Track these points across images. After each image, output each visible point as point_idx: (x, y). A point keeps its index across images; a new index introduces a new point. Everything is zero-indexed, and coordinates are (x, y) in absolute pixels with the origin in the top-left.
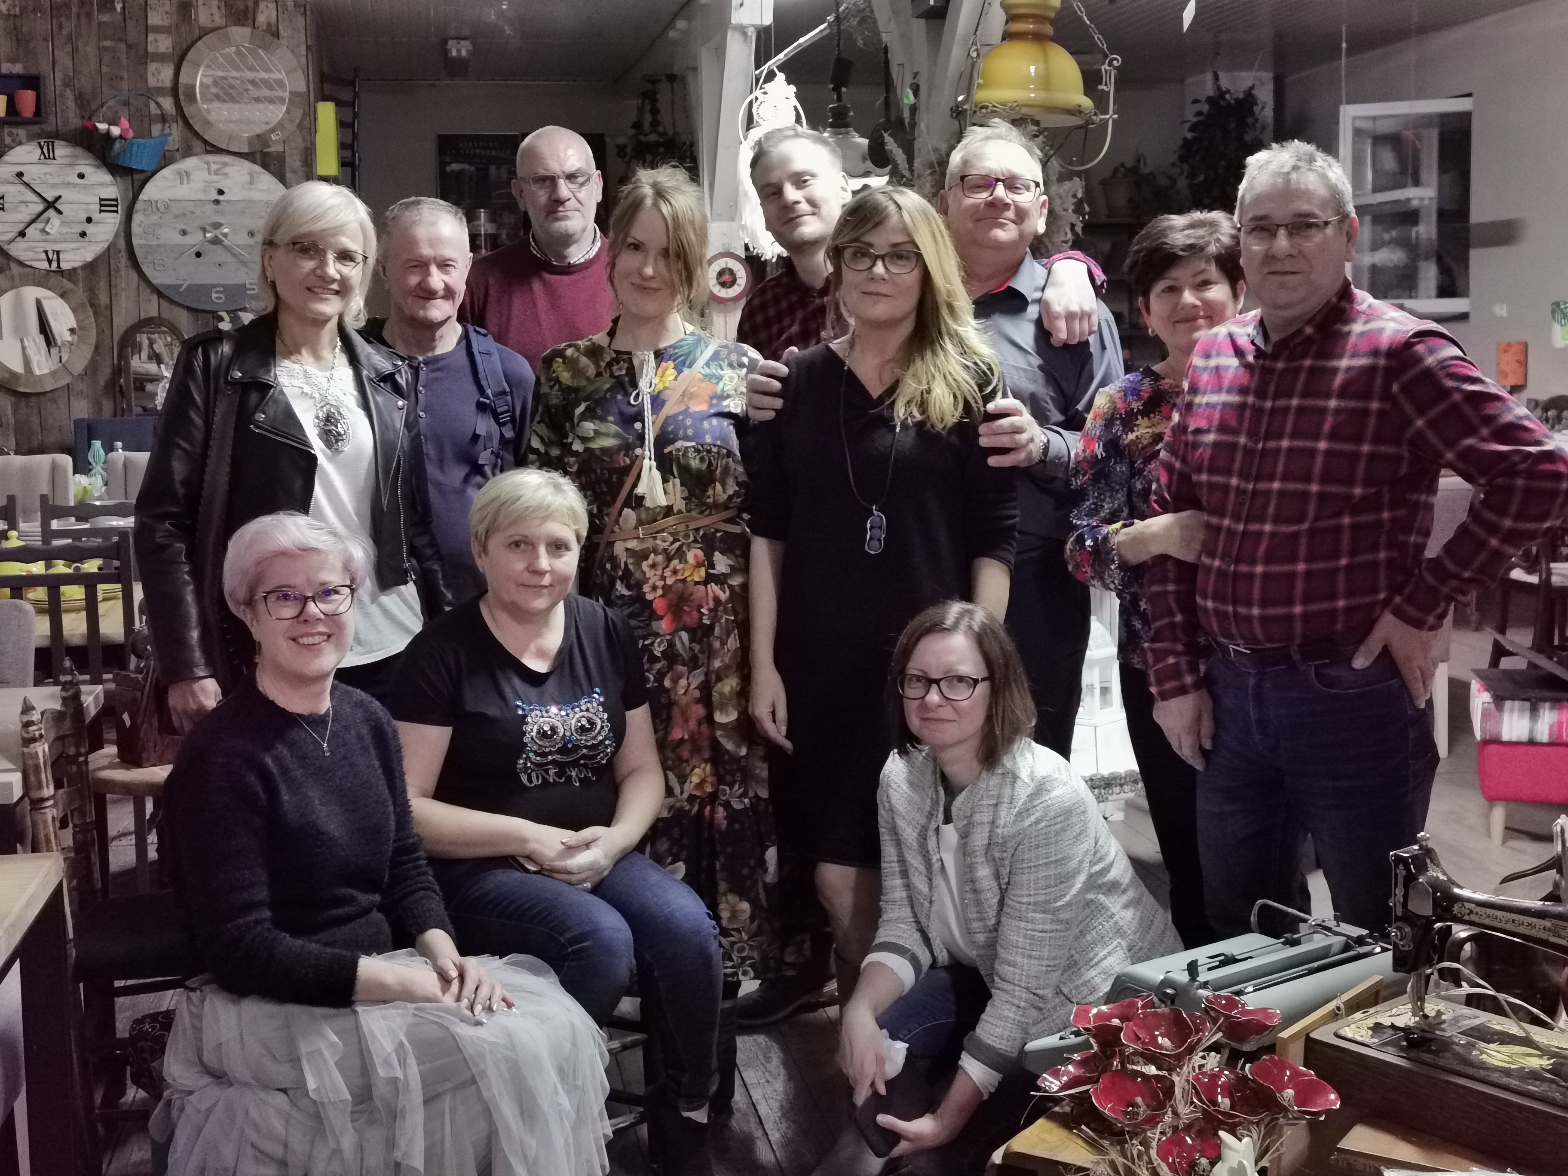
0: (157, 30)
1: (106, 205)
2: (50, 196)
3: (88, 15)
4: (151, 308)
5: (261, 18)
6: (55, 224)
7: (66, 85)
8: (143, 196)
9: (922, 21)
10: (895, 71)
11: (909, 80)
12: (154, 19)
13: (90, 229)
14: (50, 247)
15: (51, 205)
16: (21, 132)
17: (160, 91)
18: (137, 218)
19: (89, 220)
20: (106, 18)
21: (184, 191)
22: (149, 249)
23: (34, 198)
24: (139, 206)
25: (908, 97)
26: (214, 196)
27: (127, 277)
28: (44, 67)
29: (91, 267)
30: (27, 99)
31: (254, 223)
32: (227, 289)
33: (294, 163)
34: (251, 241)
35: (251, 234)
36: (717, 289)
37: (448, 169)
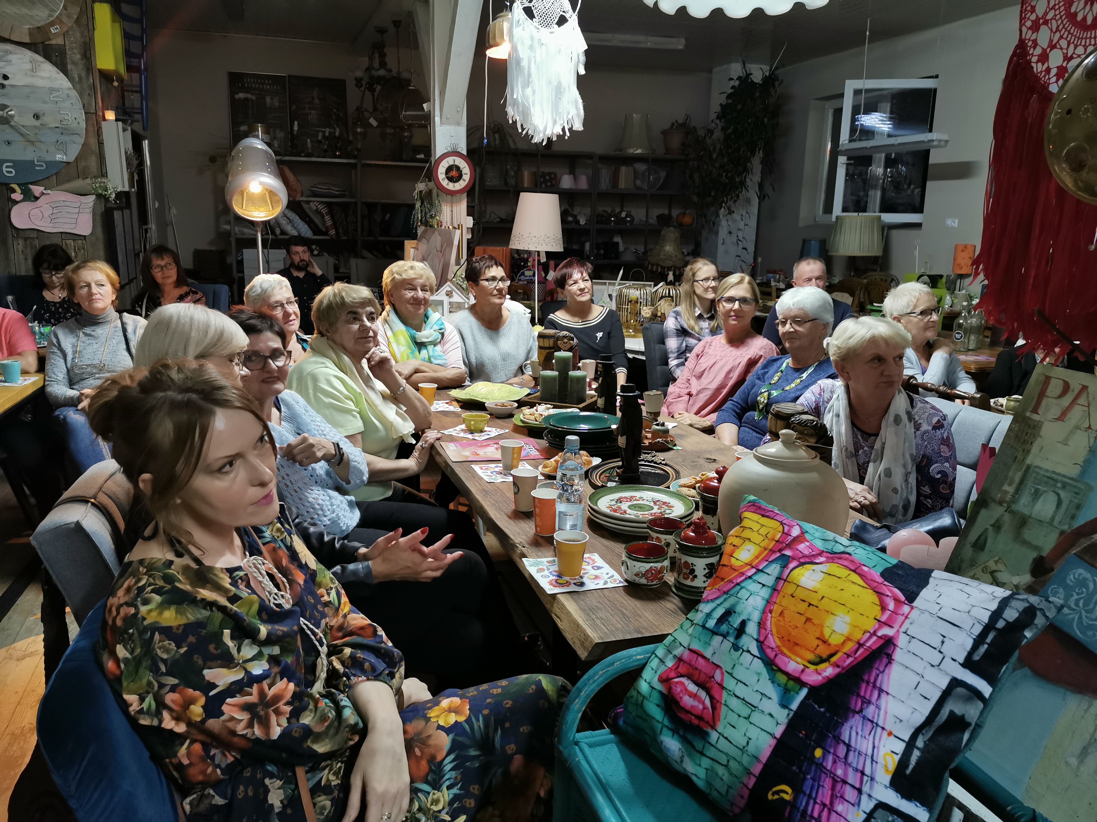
31: (38, 107)
32: (17, 164)
33: (74, 55)
34: (37, 123)
35: (37, 116)
36: (445, 183)
37: (237, 96)
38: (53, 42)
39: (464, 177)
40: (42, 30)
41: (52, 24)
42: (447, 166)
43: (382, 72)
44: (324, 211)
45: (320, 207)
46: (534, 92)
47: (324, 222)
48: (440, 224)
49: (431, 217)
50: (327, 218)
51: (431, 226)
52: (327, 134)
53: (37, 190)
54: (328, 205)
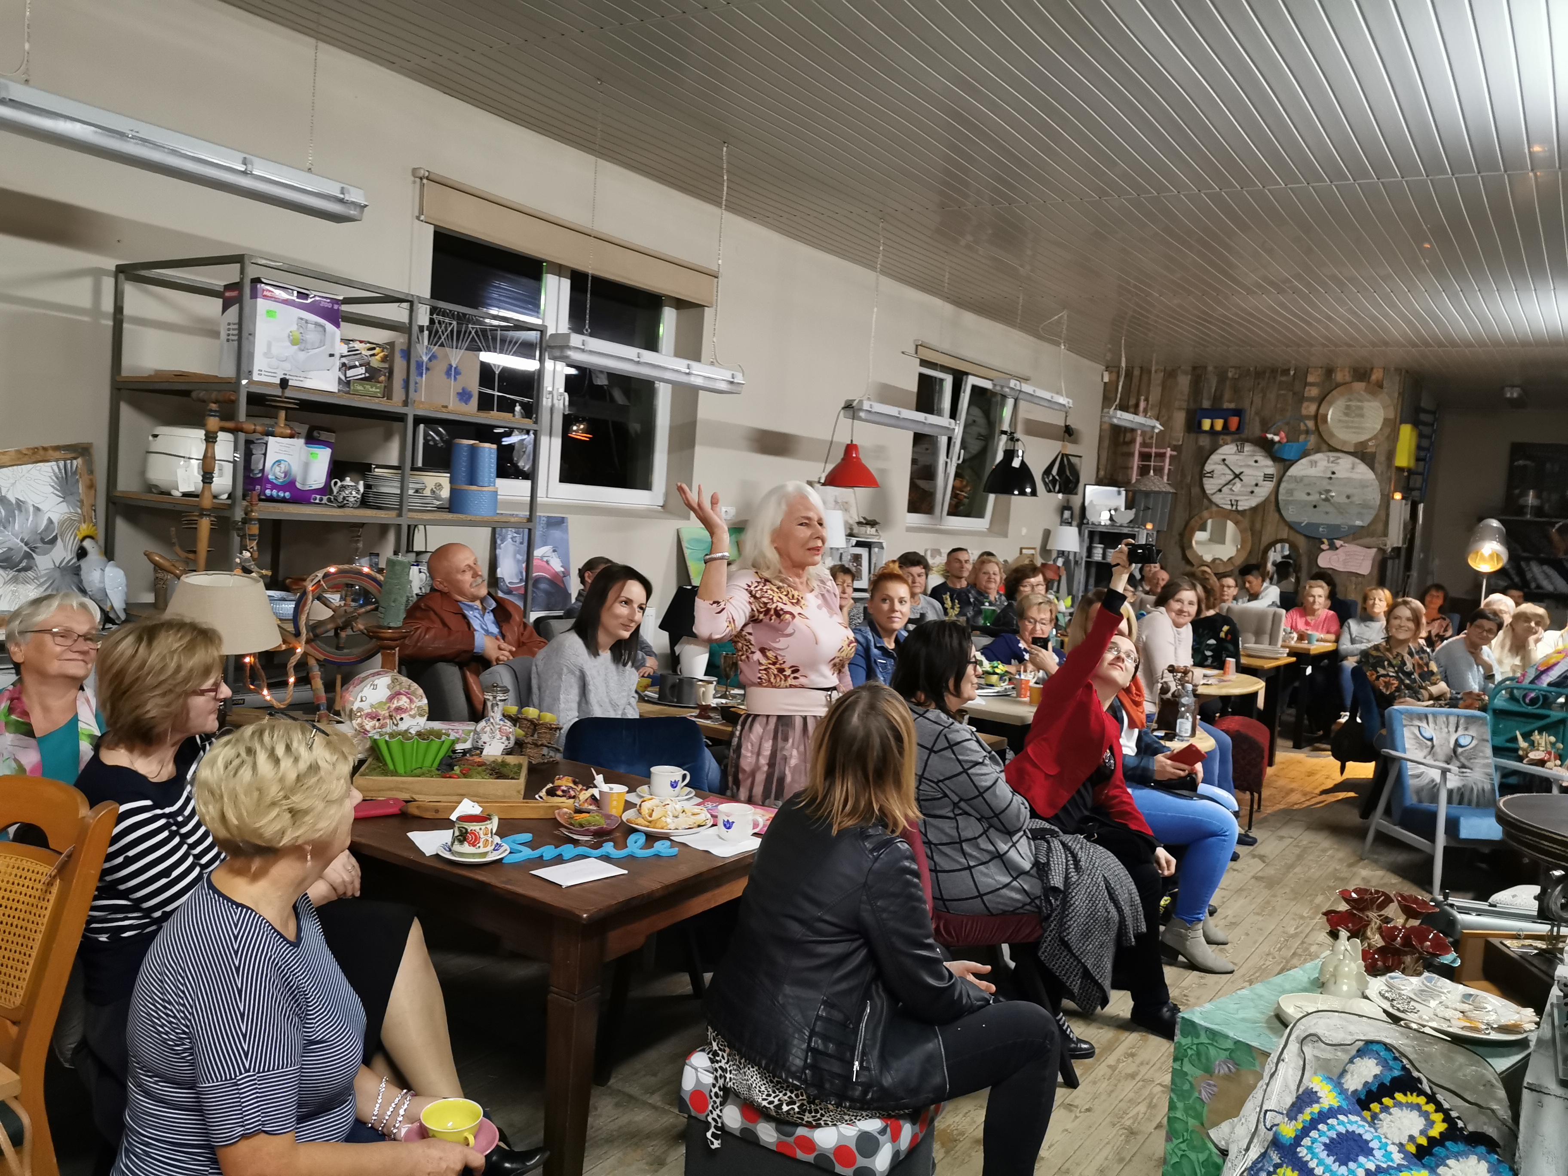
0: (1312, 384)
1: (1267, 477)
2: (1237, 472)
3: (1275, 378)
4: (1285, 533)
5: (1374, 377)
6: (1238, 486)
7: (1257, 413)
8: (1289, 473)
12: (1311, 379)
13: (1256, 490)
14: (1234, 498)
15: (1237, 476)
16: (1228, 438)
17: (1308, 417)
18: (1283, 485)
19: (1257, 485)
20: (1284, 379)
21: (1312, 472)
22: (1288, 502)
23: (1230, 472)
24: (1285, 478)
26: (1330, 475)
27: (1273, 516)
28: (1246, 404)
29: (1254, 510)
30: (1234, 421)
31: (1349, 491)
32: (1329, 527)
33: (1381, 458)
34: (1347, 501)
35: (1348, 497)
37: (1515, 464)
38: (1369, 450)
40: (1363, 444)
41: (1370, 440)
53: (1338, 543)
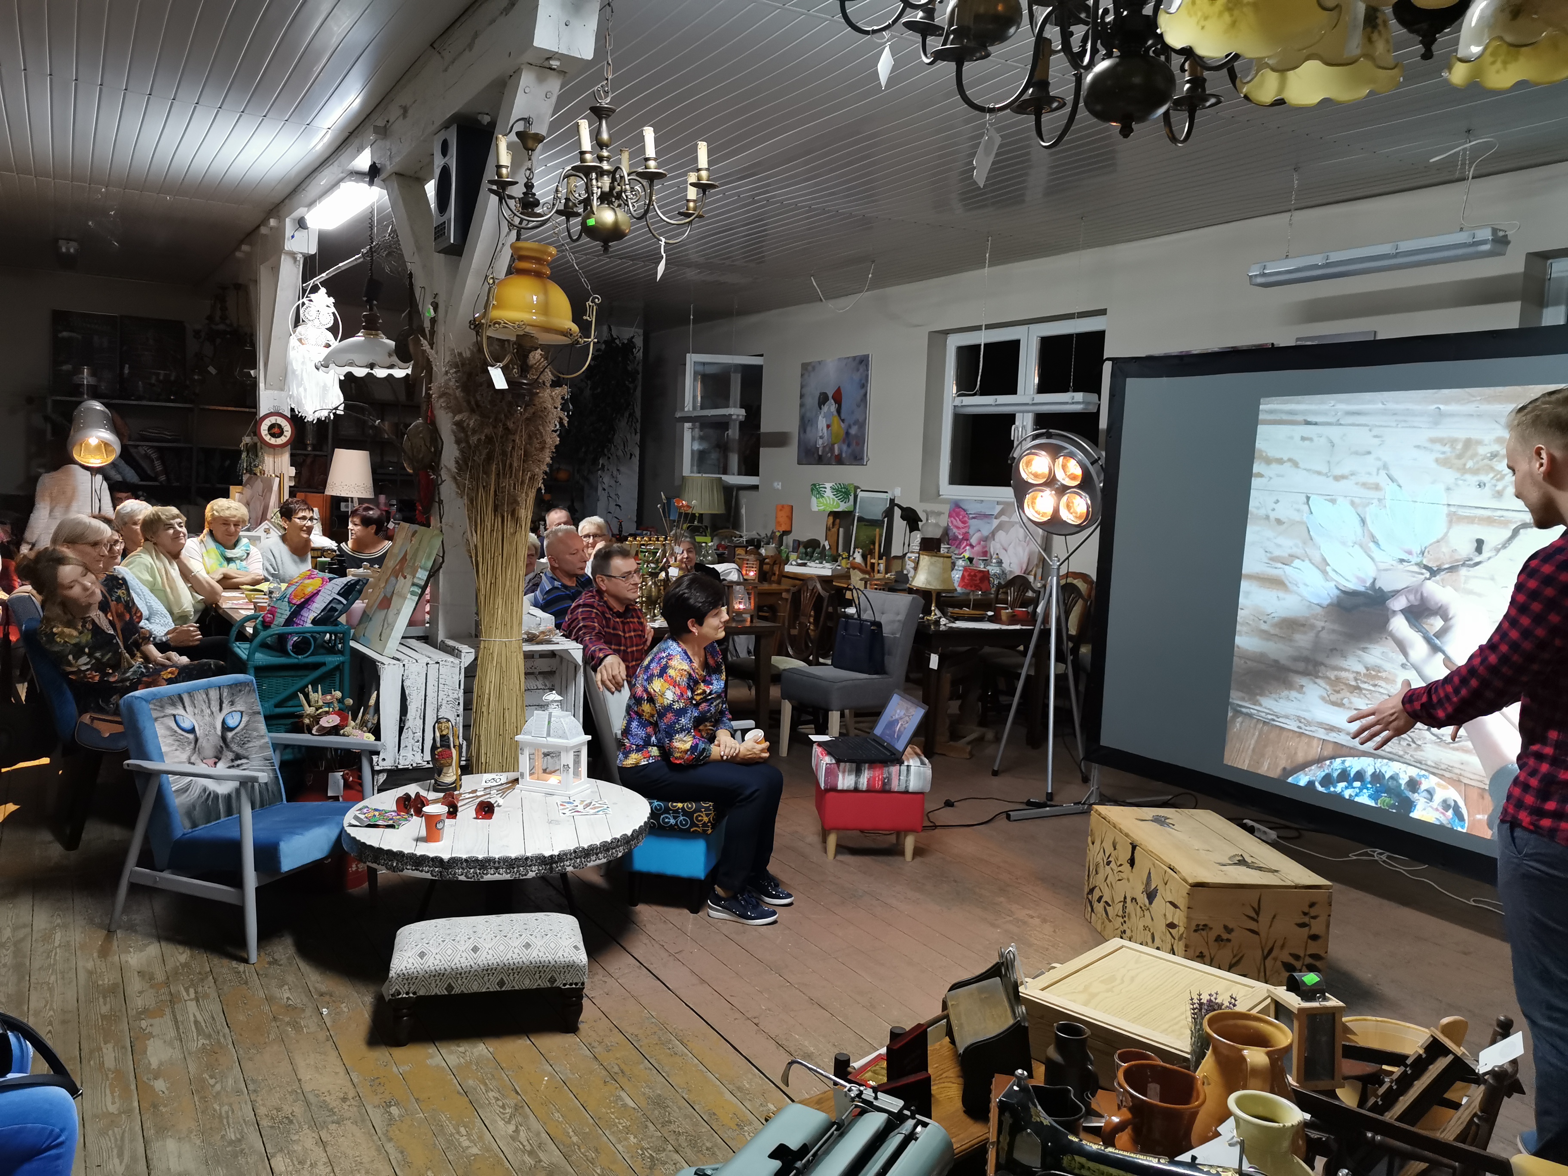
9: (442, 255)
10: (418, 293)
11: (429, 299)
25: (429, 312)
36: (268, 438)
37: (60, 335)
39: (285, 433)
42: (269, 424)
43: (222, 327)
44: (154, 456)
45: (150, 452)
46: (305, 390)
47: (153, 468)
48: (263, 472)
49: (255, 466)
50: (157, 463)
51: (255, 474)
52: (161, 378)
54: (159, 450)
